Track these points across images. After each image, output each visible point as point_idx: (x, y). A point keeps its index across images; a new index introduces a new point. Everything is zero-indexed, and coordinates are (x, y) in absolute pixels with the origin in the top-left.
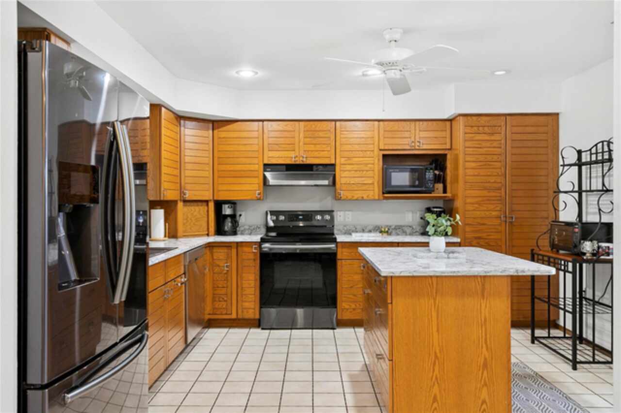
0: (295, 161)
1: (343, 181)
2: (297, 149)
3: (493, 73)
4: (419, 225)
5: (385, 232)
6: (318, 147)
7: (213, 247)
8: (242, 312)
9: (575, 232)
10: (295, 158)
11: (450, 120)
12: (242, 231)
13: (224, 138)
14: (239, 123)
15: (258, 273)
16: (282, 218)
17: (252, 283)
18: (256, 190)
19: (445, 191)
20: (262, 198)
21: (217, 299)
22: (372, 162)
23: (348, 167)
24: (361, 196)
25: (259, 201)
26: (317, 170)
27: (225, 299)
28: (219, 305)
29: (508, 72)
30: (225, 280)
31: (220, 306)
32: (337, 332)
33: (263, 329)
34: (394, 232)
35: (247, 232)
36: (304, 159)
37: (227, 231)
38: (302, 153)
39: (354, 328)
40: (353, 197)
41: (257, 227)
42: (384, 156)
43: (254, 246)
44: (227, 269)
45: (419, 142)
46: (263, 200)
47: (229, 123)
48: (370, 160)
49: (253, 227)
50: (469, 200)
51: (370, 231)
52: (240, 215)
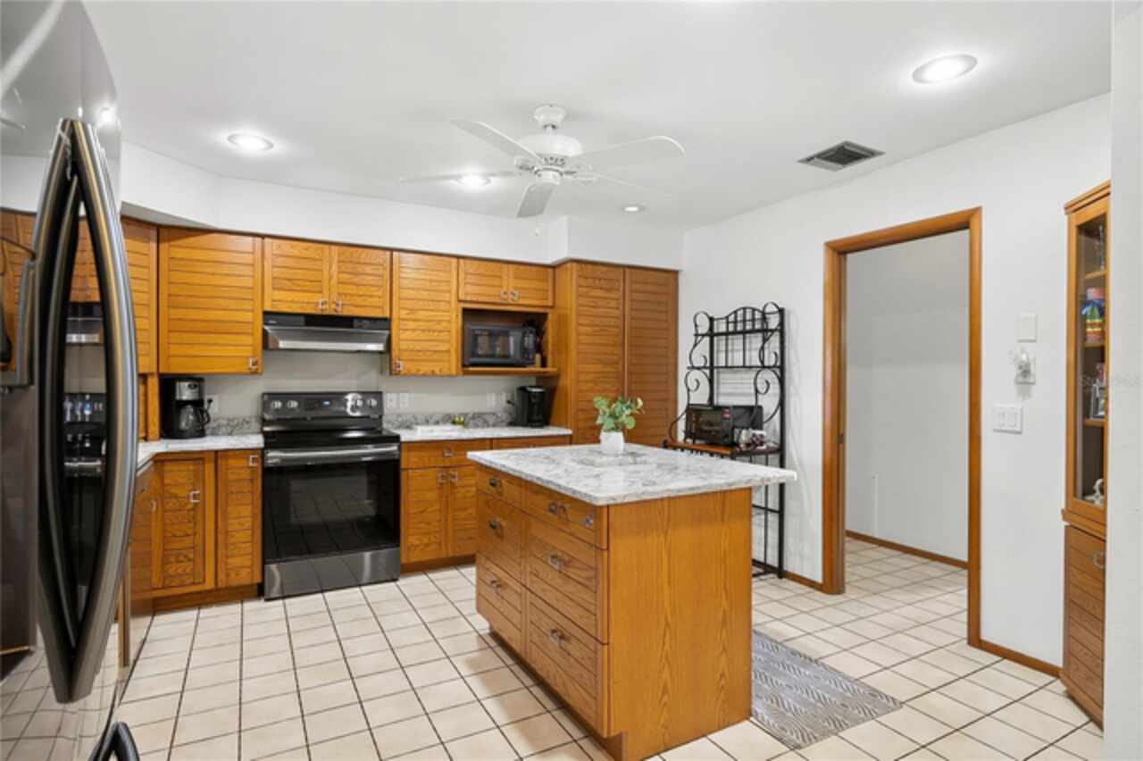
0: (322, 310)
1: (404, 345)
2: (326, 291)
3: (623, 209)
4: (505, 411)
5: (460, 423)
6: (362, 290)
7: (163, 462)
8: (228, 575)
9: (726, 419)
10: (322, 304)
11: (553, 267)
12: (214, 428)
13: (181, 259)
14: (215, 235)
15: (259, 502)
16: (294, 404)
17: (248, 523)
18: (247, 358)
19: (544, 364)
20: (260, 371)
21: (172, 559)
22: (448, 318)
23: (412, 325)
24: (431, 369)
25: (256, 376)
26: (360, 327)
27: (191, 556)
28: (177, 569)
29: (642, 209)
30: (189, 522)
31: (180, 571)
32: (404, 585)
33: (268, 600)
34: (471, 422)
35: (224, 430)
36: (339, 309)
37: (186, 431)
38: (334, 297)
39: (426, 574)
40: (418, 370)
41: (244, 420)
42: (465, 311)
43: (251, 457)
44: (196, 501)
45: (514, 294)
46: (261, 374)
47: (194, 233)
48: (445, 316)
49: (236, 422)
50: (582, 377)
51: (437, 423)
52: (210, 401)
